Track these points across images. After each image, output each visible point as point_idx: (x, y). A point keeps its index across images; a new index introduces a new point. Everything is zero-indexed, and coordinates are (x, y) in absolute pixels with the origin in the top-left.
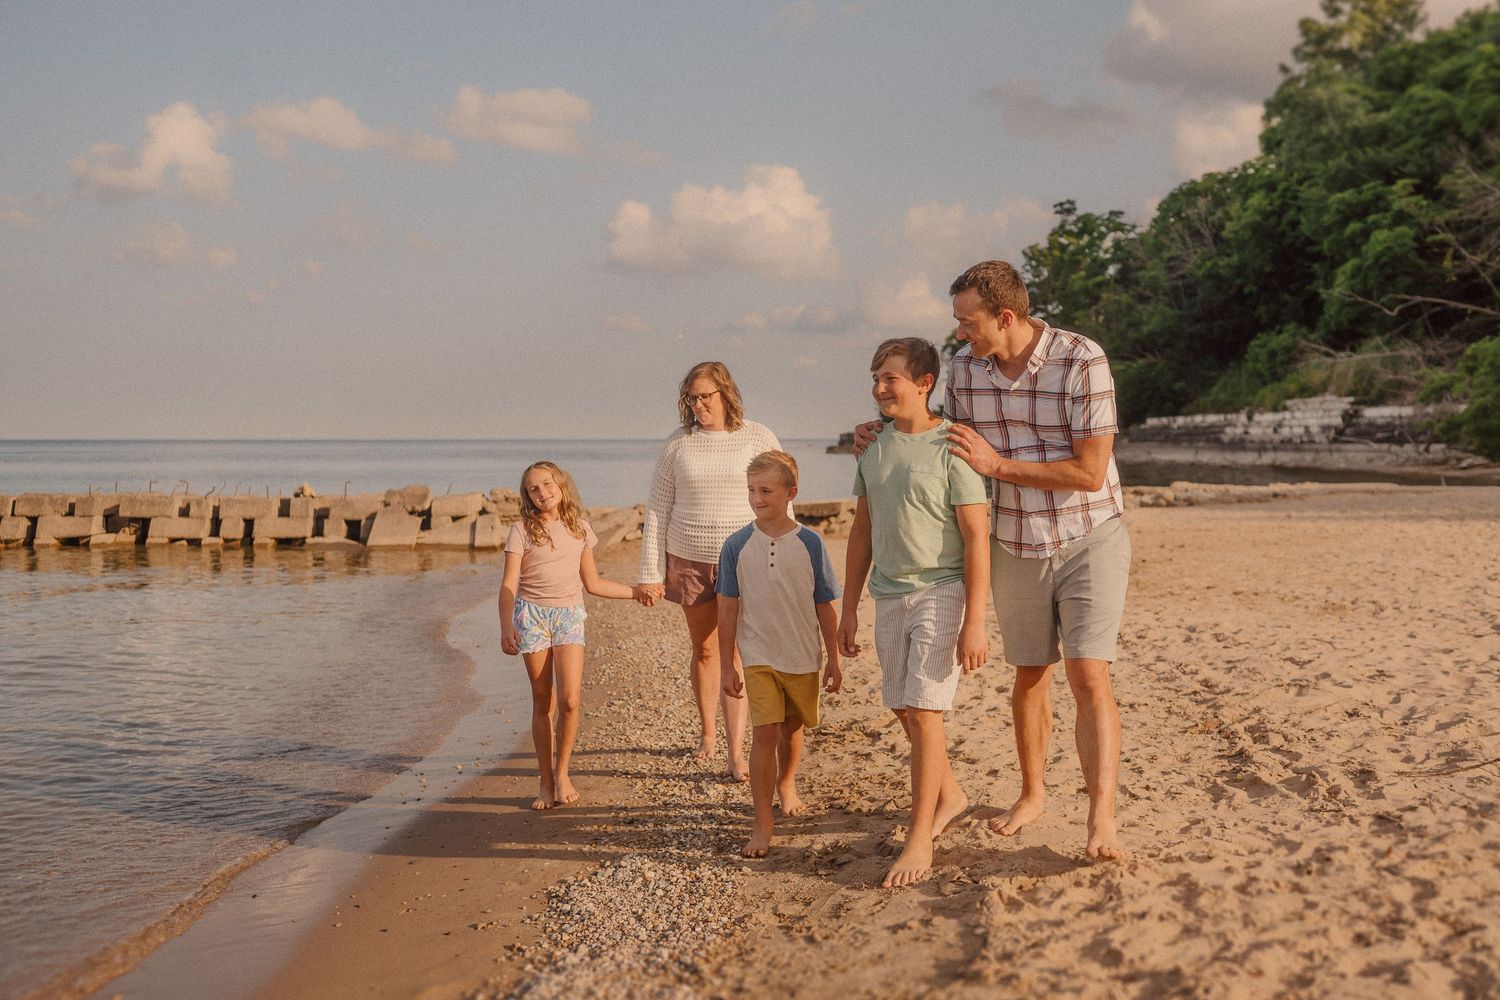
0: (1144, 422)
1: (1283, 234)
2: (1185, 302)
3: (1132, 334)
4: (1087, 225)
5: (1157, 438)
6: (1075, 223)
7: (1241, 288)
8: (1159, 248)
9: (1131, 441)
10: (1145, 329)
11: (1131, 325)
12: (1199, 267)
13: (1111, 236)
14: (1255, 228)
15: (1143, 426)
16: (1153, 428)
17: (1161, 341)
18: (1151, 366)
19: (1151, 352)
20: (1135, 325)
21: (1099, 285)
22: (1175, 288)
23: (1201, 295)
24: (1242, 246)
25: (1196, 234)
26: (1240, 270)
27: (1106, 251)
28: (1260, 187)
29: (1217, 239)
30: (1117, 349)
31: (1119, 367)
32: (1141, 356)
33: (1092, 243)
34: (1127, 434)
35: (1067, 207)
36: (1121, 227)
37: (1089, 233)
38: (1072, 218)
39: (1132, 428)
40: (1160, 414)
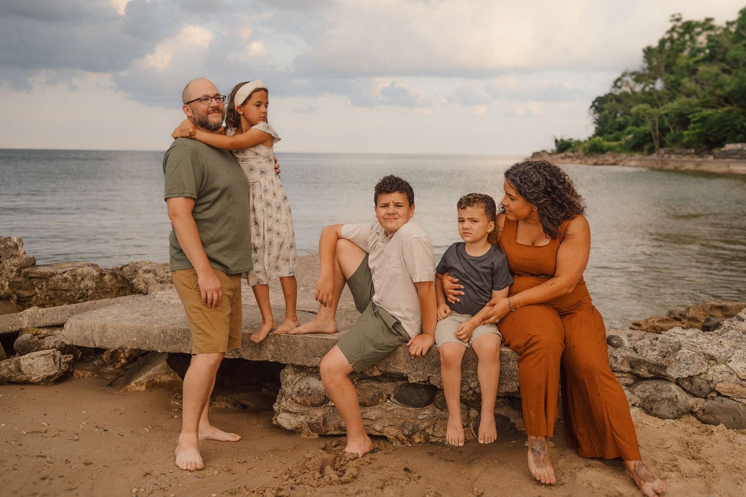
0: (723, 146)
3: (719, 92)
4: (689, 27)
5: (733, 157)
6: (680, 27)
8: (738, 37)
9: (715, 158)
10: (728, 89)
13: (705, 34)
15: (723, 149)
16: (730, 150)
17: (737, 96)
18: (729, 112)
19: (731, 104)
20: (721, 86)
21: (697, 62)
27: (701, 43)
30: (706, 102)
31: (707, 112)
32: (722, 106)
33: (692, 39)
34: (711, 154)
35: (677, 17)
36: (711, 28)
37: (689, 33)
38: (679, 24)
39: (716, 151)
40: (735, 141)
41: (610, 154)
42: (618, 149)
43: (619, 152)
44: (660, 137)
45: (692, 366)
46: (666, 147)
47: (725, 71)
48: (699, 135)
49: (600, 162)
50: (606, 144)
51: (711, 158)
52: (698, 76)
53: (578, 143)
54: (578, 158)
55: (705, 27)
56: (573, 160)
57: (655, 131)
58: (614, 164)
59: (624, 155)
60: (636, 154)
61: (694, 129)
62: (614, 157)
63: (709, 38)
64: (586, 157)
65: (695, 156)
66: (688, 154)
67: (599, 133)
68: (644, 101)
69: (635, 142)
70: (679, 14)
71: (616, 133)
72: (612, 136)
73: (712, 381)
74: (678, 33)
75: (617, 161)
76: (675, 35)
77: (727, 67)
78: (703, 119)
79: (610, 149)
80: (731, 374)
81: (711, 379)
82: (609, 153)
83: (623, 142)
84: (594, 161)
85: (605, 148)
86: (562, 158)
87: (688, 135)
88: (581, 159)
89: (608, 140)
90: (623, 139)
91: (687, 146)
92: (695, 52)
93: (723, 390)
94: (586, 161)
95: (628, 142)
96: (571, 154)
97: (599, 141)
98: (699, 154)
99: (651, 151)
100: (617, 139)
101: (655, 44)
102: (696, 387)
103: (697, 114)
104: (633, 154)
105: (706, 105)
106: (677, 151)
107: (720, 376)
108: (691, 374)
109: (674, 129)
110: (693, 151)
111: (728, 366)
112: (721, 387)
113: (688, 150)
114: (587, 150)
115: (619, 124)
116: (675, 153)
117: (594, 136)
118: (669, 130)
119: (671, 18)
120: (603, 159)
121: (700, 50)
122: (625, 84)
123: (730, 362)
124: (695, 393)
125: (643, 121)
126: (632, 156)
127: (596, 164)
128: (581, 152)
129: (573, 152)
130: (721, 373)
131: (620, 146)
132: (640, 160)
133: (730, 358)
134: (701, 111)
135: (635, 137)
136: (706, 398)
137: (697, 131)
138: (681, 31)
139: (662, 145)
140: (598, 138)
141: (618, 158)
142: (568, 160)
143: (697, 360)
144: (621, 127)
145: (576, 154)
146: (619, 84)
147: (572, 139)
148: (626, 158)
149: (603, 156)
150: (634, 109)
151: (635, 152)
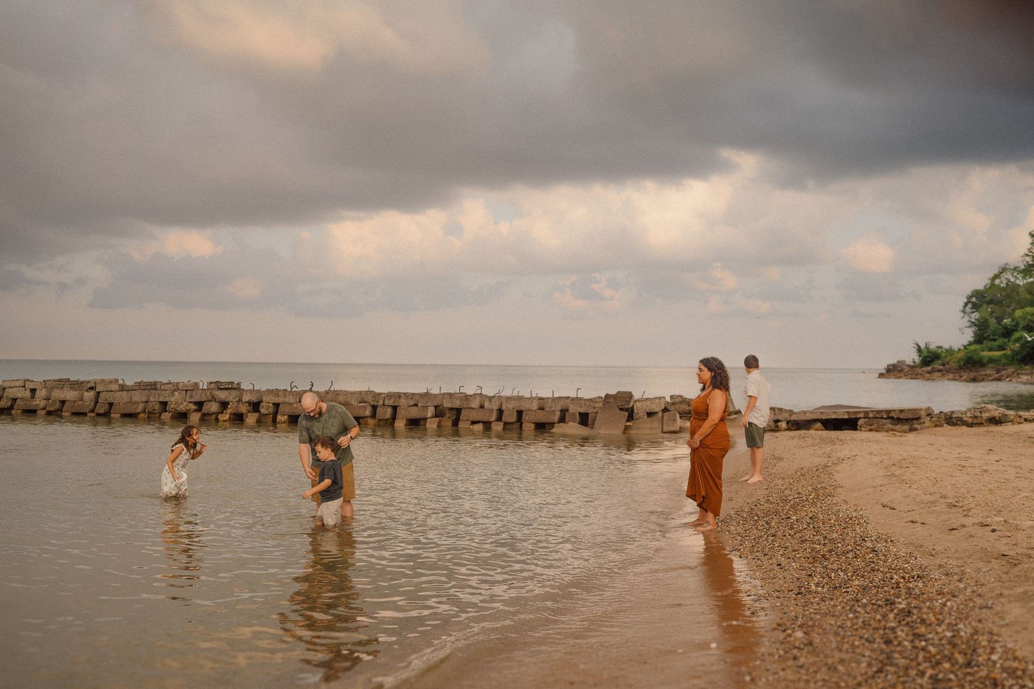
41: (994, 367)
42: (1003, 360)
43: (1005, 365)
49: (979, 378)
50: (986, 354)
53: (950, 352)
54: (950, 372)
56: (943, 375)
58: (999, 379)
59: (1010, 370)
60: (1027, 367)
62: (998, 371)
64: (960, 372)
67: (979, 339)
69: (1025, 352)
71: (1000, 341)
72: (995, 344)
75: (1002, 376)
79: (991, 360)
82: (991, 366)
83: (1009, 352)
84: (973, 375)
85: (985, 361)
86: (929, 372)
88: (954, 373)
89: (991, 350)
90: (1008, 348)
94: (961, 376)
95: (1015, 353)
96: (940, 367)
97: (975, 351)
100: (1002, 348)
104: (1023, 366)
114: (962, 364)
115: (1005, 328)
117: (970, 344)
120: (982, 374)
126: (1021, 369)
127: (974, 380)
128: (954, 365)
129: (944, 365)
131: (1004, 354)
135: (1023, 346)
140: (973, 347)
141: (1004, 372)
142: (938, 374)
144: (1008, 333)
145: (947, 366)
147: (941, 347)
148: (1013, 372)
149: (983, 369)
150: (1018, 313)
151: (1026, 364)
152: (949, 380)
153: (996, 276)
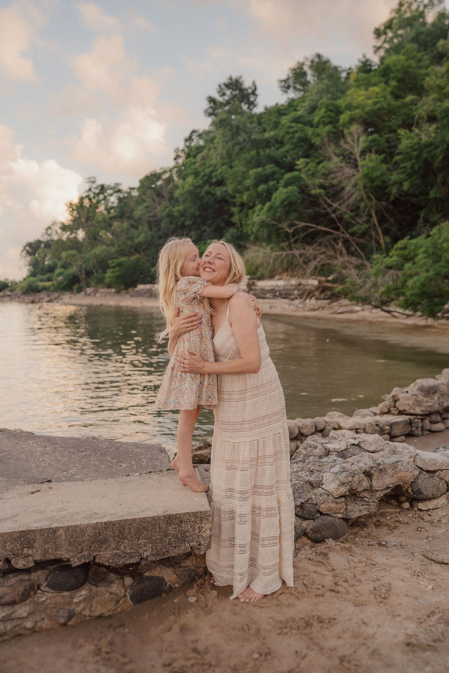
0: (136, 287)
1: (203, 197)
2: (154, 229)
3: (129, 243)
4: (103, 189)
6: (96, 188)
7: (183, 223)
8: (140, 201)
9: (131, 296)
10: (136, 241)
11: (129, 238)
12: (164, 211)
13: (115, 195)
14: (190, 192)
15: (136, 289)
16: (142, 290)
17: (144, 247)
18: (138, 259)
19: (139, 253)
20: (130, 238)
21: (111, 218)
22: (149, 222)
23: (163, 225)
24: (183, 202)
25: (159, 195)
26: (183, 214)
27: (113, 203)
28: (191, 174)
29: (171, 198)
30: (122, 250)
31: (123, 259)
32: (134, 254)
33: (105, 198)
34: (128, 293)
35: (92, 180)
36: (119, 191)
37: (103, 193)
38: (95, 185)
39: (130, 290)
40: (145, 283)
41: (46, 293)
42: (52, 288)
43: (53, 291)
44: (86, 280)
45: (303, 495)
46: (92, 287)
47: (132, 226)
48: (118, 277)
49: (36, 300)
50: (41, 284)
51: (128, 296)
52: (112, 228)
53: (15, 283)
54: (17, 296)
55: (116, 189)
56: (12, 299)
57: (81, 274)
58: (50, 301)
59: (56, 295)
60: (67, 293)
61: (113, 272)
62: (48, 296)
63: (120, 200)
64: (23, 296)
65: (115, 295)
66: (110, 293)
67: (33, 274)
68: (71, 248)
69: (65, 283)
70: (94, 178)
71: (48, 275)
72: (46, 277)
73: (316, 504)
74: (94, 193)
75: (52, 299)
76: (92, 195)
77: (134, 224)
78: (120, 265)
79: (44, 289)
80: (328, 495)
81: (315, 502)
82: (44, 292)
83: (55, 283)
84: (32, 298)
85: (40, 288)
87: (110, 277)
88: (19, 297)
89: (43, 281)
90: (54, 280)
91: (109, 286)
92: (108, 210)
93: (324, 509)
94: (24, 300)
95: (60, 283)
96: (9, 293)
97: (33, 281)
98: (118, 292)
99: (80, 290)
100: (50, 280)
101: (76, 201)
102: (307, 512)
103: (115, 260)
104: (64, 292)
105: (122, 253)
106: (102, 290)
107: (321, 498)
108: (303, 501)
109: (97, 272)
110: (113, 290)
111: (323, 489)
112: (323, 508)
113: (110, 290)
114: (24, 291)
116: (99, 292)
117: (28, 277)
118: (93, 273)
119: (88, 180)
120: (39, 297)
121: (112, 208)
122: (54, 232)
123: (322, 484)
124: (307, 516)
125: (70, 265)
126: (64, 295)
127: (33, 302)
128: (18, 292)
129: (11, 291)
130: (321, 495)
131: (53, 285)
132: (70, 298)
133: (321, 481)
134: (117, 258)
135: (64, 278)
136: (313, 519)
137: (116, 274)
138: (97, 191)
139: (88, 286)
140: (32, 279)
141: (52, 297)
142: (7, 298)
143: (305, 489)
144: (51, 270)
145: (14, 292)
146: (49, 232)
147: (7, 280)
148: (59, 296)
149: (38, 294)
150: (64, 254)
151: (66, 291)
152: (16, 301)
153: (49, 228)
